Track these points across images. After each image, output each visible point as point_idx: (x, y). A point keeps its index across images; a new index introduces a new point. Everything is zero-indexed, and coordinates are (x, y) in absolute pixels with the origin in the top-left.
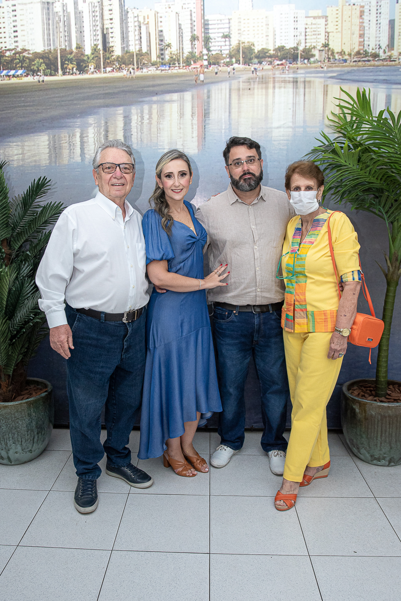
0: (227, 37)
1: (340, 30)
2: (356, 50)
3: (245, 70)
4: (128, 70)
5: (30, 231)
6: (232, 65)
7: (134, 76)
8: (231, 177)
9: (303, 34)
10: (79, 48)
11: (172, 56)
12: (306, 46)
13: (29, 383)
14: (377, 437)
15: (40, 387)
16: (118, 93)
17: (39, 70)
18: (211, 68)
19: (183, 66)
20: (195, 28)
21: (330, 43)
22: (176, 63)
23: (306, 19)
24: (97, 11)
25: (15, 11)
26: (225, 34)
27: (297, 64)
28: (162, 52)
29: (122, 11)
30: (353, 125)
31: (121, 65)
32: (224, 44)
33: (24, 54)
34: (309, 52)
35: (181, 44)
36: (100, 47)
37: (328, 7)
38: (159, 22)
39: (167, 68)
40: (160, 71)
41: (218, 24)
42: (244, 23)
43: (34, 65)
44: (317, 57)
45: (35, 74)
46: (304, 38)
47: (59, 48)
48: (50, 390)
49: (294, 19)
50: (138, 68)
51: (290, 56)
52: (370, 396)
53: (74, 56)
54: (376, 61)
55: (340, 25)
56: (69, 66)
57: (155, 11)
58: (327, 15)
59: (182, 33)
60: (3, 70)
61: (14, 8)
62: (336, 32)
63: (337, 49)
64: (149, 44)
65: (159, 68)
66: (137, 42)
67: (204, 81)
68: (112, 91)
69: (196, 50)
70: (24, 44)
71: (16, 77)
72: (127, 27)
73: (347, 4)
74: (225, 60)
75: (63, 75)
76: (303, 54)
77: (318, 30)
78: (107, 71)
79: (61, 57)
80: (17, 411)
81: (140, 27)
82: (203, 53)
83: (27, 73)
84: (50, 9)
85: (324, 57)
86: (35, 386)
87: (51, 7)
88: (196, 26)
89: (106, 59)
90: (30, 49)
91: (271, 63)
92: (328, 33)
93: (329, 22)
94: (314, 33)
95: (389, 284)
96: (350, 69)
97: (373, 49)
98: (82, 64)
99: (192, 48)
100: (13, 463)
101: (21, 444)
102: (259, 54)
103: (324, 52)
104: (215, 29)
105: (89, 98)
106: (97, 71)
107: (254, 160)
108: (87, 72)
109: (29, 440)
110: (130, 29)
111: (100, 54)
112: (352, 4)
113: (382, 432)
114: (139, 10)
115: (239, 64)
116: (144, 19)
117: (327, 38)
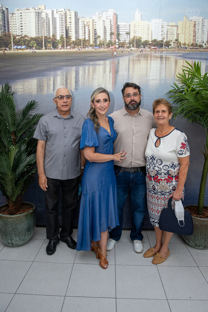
0: (128, 34)
1: (184, 33)
2: (192, 43)
3: (136, 50)
4: (78, 48)
5: (27, 128)
6: (130, 48)
7: (81, 51)
8: (125, 102)
9: (166, 34)
10: (54, 36)
11: (101, 42)
12: (167, 40)
13: (24, 204)
14: (199, 235)
15: (29, 207)
16: (73, 60)
17: (33, 47)
18: (120, 49)
19: (106, 47)
20: (113, 29)
21: (179, 39)
22: (103, 45)
23: (167, 27)
24: (63, 18)
25: (22, 16)
26: (127, 32)
27: (162, 49)
28: (96, 40)
29: (76, 19)
30: (189, 80)
31: (75, 46)
32: (126, 37)
33: (26, 38)
34: (168, 43)
35: (105, 36)
36: (64, 36)
37: (179, 21)
38: (95, 25)
39: (98, 48)
40: (94, 49)
41: (124, 27)
42: (137, 27)
43: (31, 44)
44: (172, 46)
45: (31, 48)
46: (166, 36)
47: (44, 36)
48: (34, 209)
49: (162, 27)
50: (83, 47)
51: (159, 45)
52: (195, 214)
53: (51, 40)
54: (201, 49)
55: (184, 31)
56: (48, 45)
57: (93, 19)
58: (178, 25)
59: (106, 31)
60: (15, 46)
61: (21, 14)
62: (182, 34)
63: (182, 42)
64: (89, 36)
65: (94, 48)
66: (83, 34)
67: (116, 55)
68: (70, 58)
69: (113, 40)
70: (26, 33)
71: (21, 50)
72: (78, 27)
73: (188, 20)
74: (127, 45)
75: (45, 49)
76: (166, 44)
77: (173, 32)
78: (68, 48)
79: (44, 40)
80: (17, 220)
81: (85, 27)
82: (116, 41)
83: (27, 47)
84: (40, 16)
85: (176, 46)
86: (27, 206)
87: (40, 15)
88: (113, 28)
89: (67, 42)
90: (29, 35)
91: (149, 48)
92: (178, 34)
93: (179, 28)
94: (171, 34)
95: (206, 159)
96: (188, 52)
97: (200, 43)
98: (55, 44)
99: (111, 39)
100: (14, 246)
101: (19, 237)
102: (144, 43)
103: (176, 43)
104: (122, 29)
105: (58, 61)
106: (63, 48)
107: (137, 94)
108: (57, 48)
109: (23, 235)
110: (80, 28)
111: (64, 39)
112: (190, 20)
113: (201, 233)
114: (85, 18)
115: (134, 47)
116: (87, 23)
117: (178, 37)
